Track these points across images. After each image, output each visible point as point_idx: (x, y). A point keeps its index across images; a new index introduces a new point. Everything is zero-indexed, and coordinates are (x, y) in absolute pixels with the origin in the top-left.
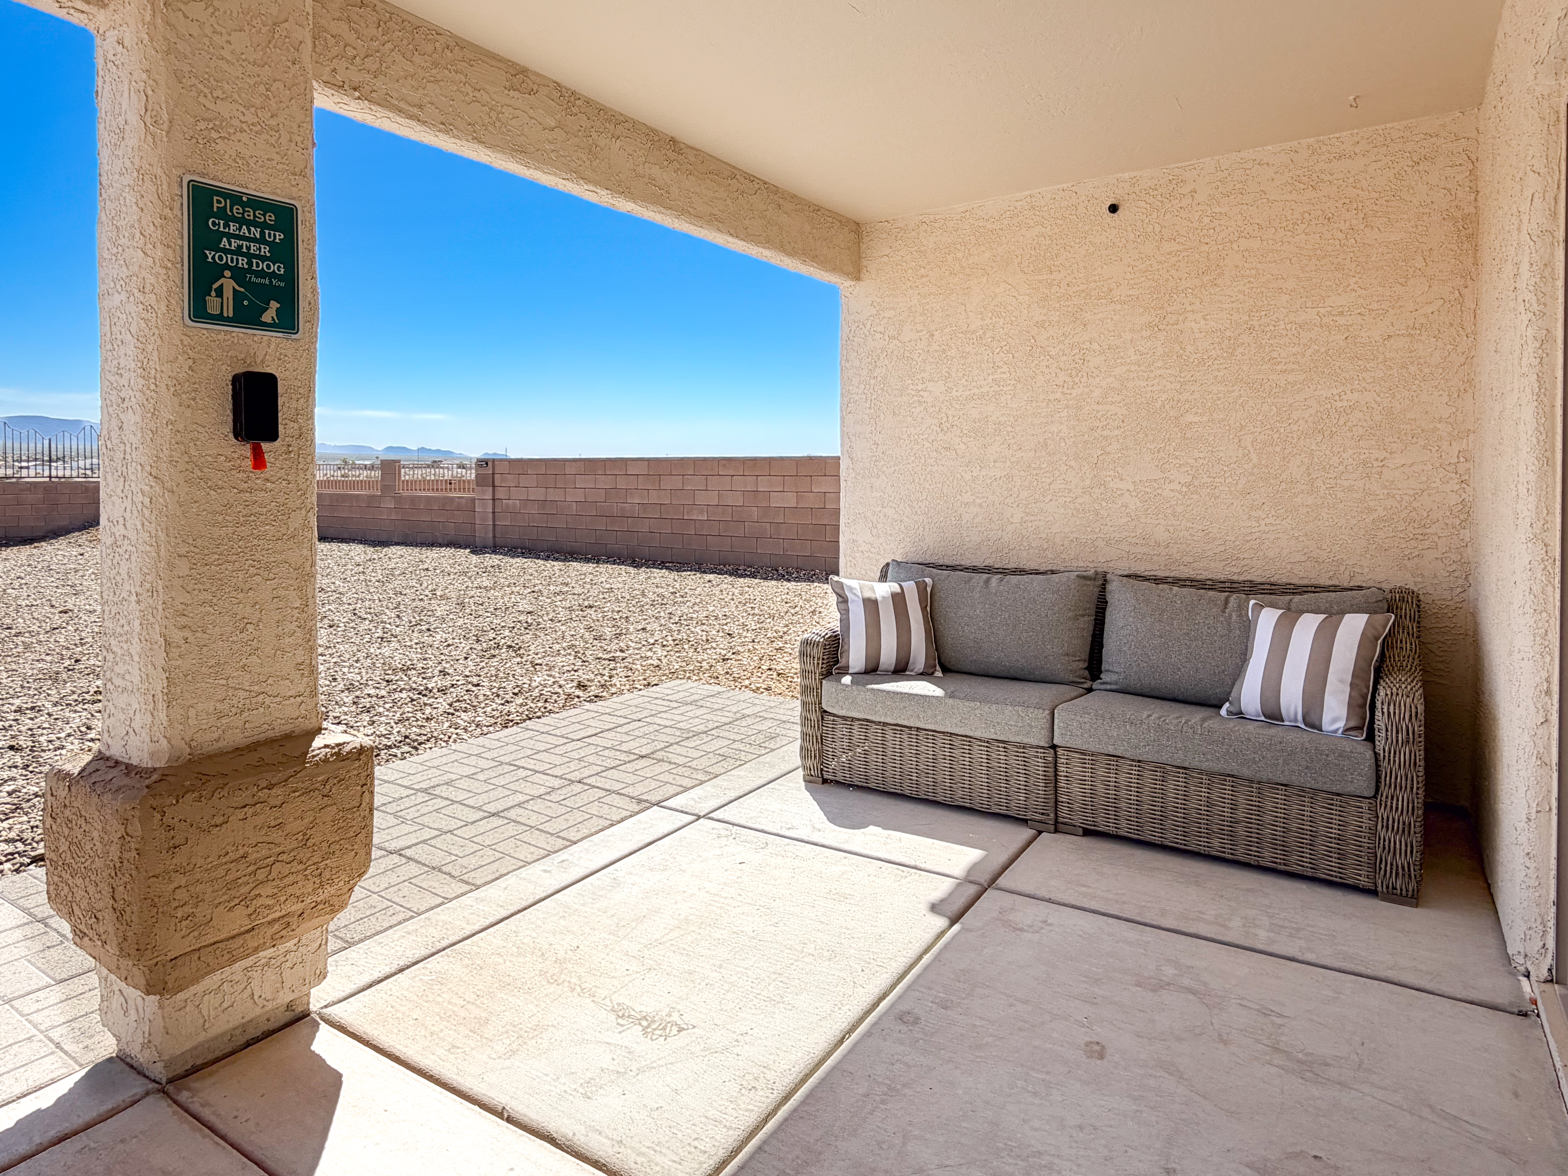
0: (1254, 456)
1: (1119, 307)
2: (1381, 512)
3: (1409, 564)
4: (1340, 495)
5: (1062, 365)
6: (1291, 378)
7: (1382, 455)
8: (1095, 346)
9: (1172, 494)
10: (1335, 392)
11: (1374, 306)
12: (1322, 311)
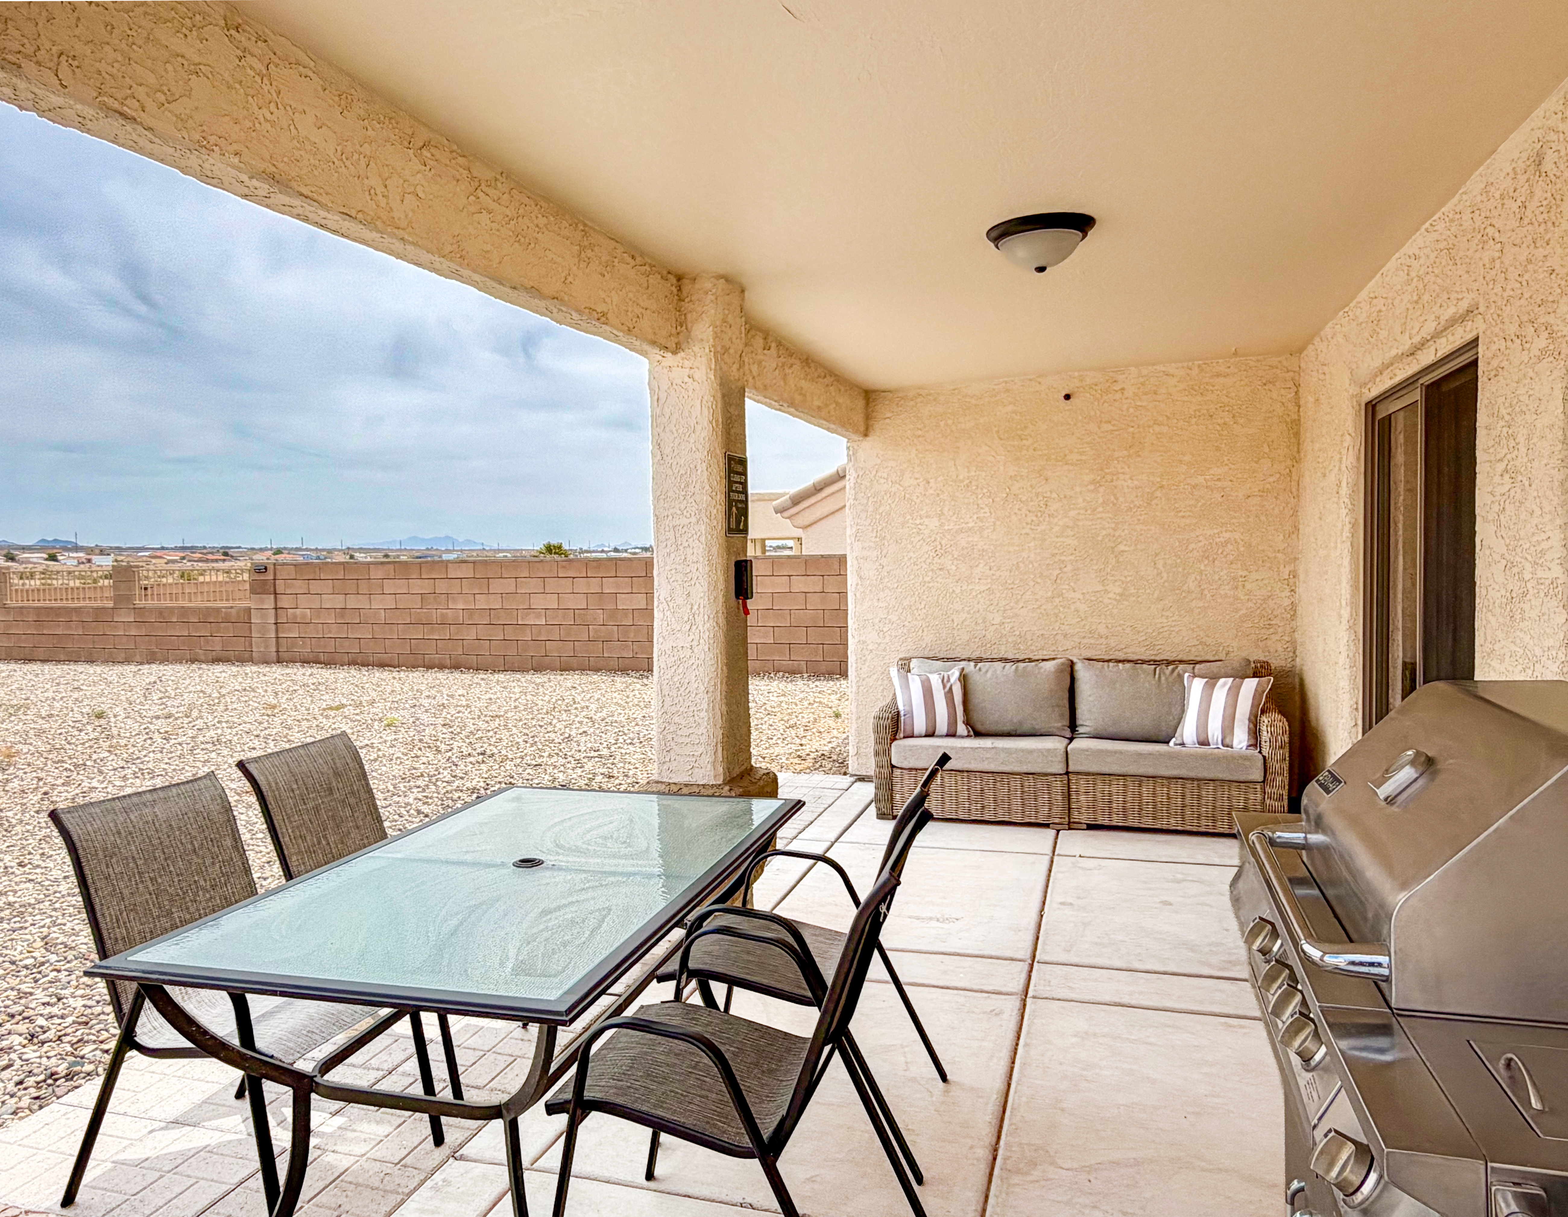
0: (1165, 575)
1: (1071, 468)
2: (1244, 611)
3: (1260, 644)
4: (1219, 600)
5: (1030, 508)
6: (1188, 521)
7: (1244, 573)
8: (1054, 495)
10: (1216, 531)
11: (1240, 476)
12: (1207, 477)
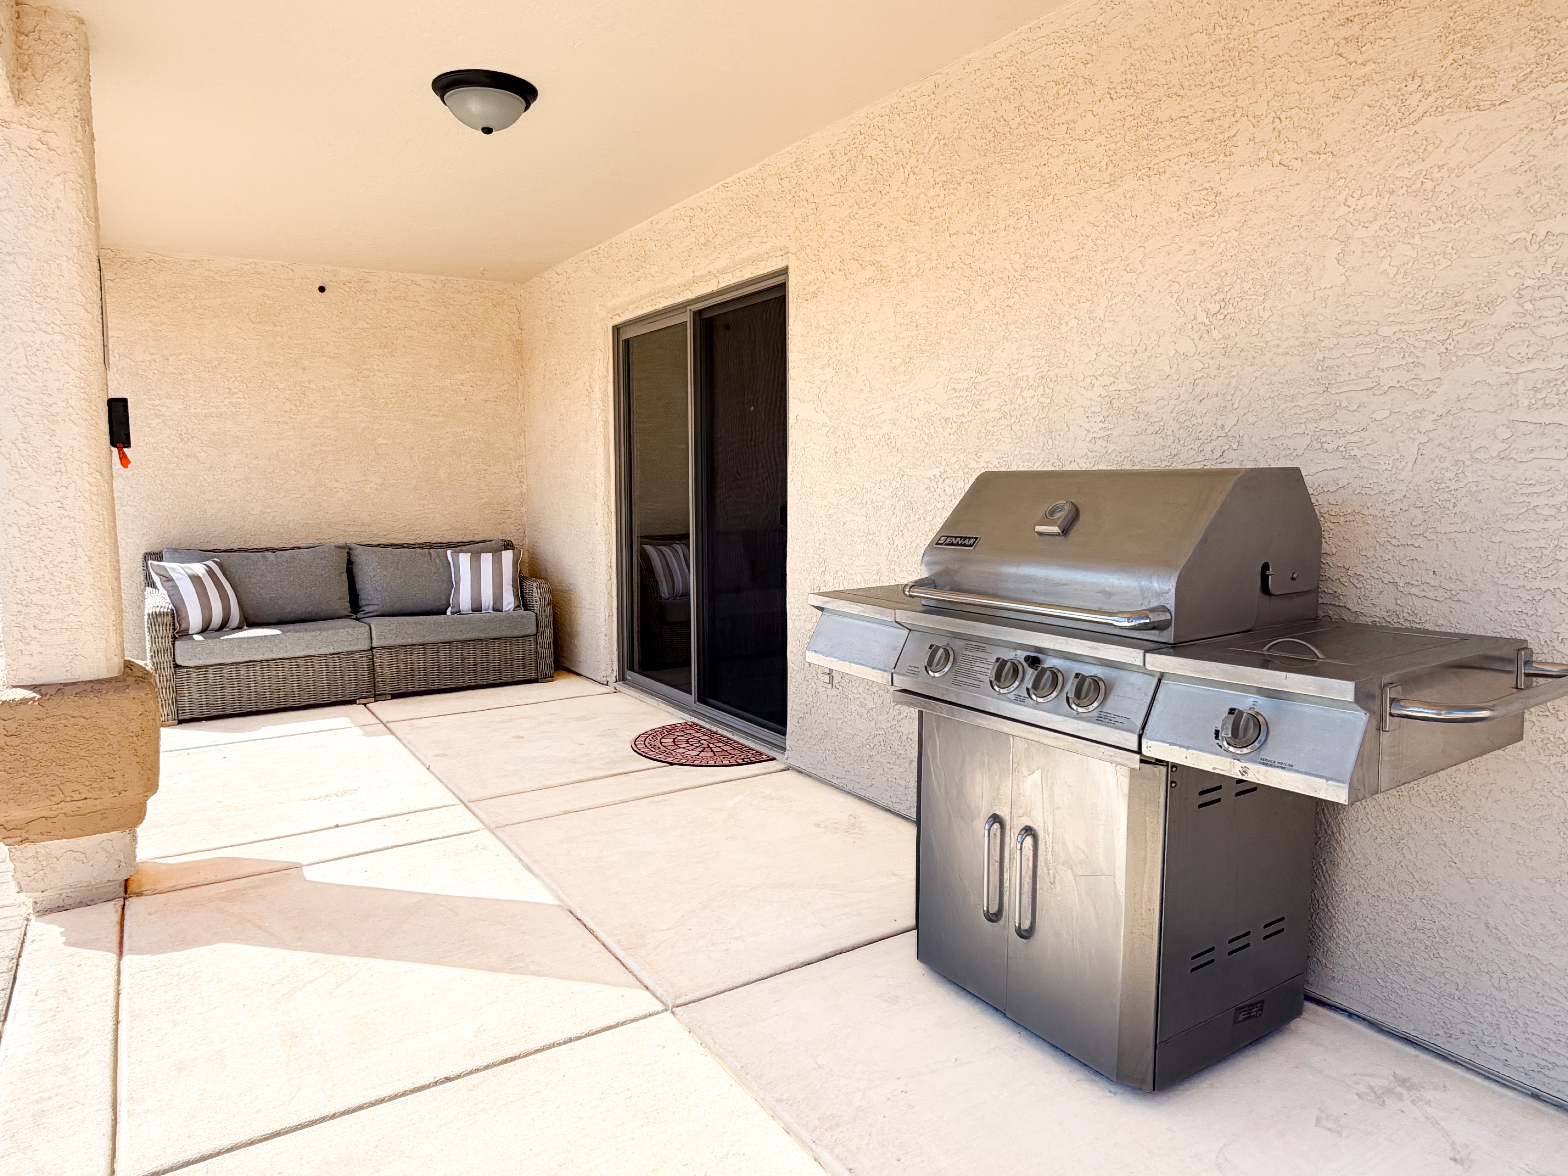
1: (329, 360)
7: (484, 467)
8: (312, 385)
9: (372, 491)
11: (479, 382)
12: (453, 381)
